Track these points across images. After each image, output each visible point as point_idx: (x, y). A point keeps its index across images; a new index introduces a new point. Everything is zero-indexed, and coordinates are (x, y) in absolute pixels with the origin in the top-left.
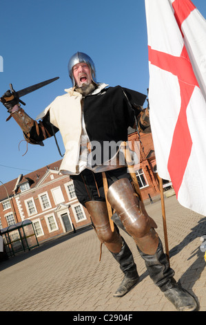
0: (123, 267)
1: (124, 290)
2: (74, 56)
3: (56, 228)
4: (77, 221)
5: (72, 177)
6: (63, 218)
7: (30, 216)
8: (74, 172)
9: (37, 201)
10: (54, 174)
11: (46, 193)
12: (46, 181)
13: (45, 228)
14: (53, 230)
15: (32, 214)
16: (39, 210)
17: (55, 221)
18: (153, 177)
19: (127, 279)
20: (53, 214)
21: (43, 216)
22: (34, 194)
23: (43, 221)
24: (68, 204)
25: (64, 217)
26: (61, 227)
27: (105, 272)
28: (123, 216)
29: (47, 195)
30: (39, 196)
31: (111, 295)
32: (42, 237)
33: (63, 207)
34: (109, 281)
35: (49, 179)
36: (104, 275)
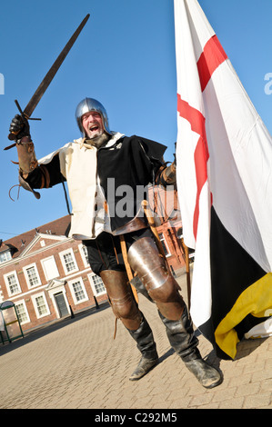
0: (141, 346)
1: (141, 372)
2: (82, 103)
3: (47, 312)
4: (76, 302)
5: (86, 242)
6: (56, 298)
7: (11, 297)
8: (89, 236)
9: (21, 276)
10: (45, 240)
11: (34, 264)
12: (34, 249)
13: (31, 312)
14: (43, 315)
15: (14, 294)
16: (24, 288)
17: (46, 303)
18: (176, 243)
19: (144, 360)
20: (43, 294)
21: (28, 296)
22: (18, 267)
23: (29, 302)
24: (64, 279)
25: (59, 297)
26: (54, 310)
27: (118, 358)
28: (146, 279)
29: (35, 268)
30: (24, 269)
31: (127, 379)
32: (27, 324)
33: (57, 283)
34: (123, 367)
35: (38, 246)
36: (116, 361)
